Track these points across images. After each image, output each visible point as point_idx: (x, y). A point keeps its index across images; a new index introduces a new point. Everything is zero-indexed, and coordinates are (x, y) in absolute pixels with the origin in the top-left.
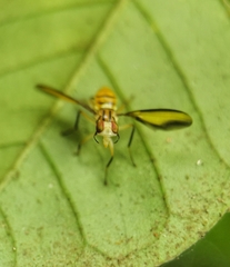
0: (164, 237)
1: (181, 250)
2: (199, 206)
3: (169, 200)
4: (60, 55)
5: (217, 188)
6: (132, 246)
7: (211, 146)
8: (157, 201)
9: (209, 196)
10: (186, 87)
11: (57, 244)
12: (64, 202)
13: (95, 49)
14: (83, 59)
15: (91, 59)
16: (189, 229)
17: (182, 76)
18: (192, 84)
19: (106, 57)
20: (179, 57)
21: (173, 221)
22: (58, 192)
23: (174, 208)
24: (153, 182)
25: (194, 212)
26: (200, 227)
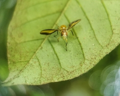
0: (84, 66)
1: (88, 70)
2: (93, 57)
3: (85, 55)
4: (54, 13)
5: (98, 52)
6: (74, 68)
7: (97, 40)
8: (81, 56)
9: (96, 54)
10: (90, 23)
11: (53, 68)
12: (55, 56)
13: (64, 12)
14: (60, 15)
15: (62, 15)
16: (91, 63)
17: (88, 20)
18: (91, 22)
19: (66, 14)
20: (87, 14)
21: (86, 61)
22: (54, 53)
23: (86, 58)
24: (80, 50)
25: (92, 59)
26: (94, 63)
